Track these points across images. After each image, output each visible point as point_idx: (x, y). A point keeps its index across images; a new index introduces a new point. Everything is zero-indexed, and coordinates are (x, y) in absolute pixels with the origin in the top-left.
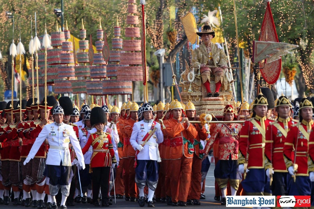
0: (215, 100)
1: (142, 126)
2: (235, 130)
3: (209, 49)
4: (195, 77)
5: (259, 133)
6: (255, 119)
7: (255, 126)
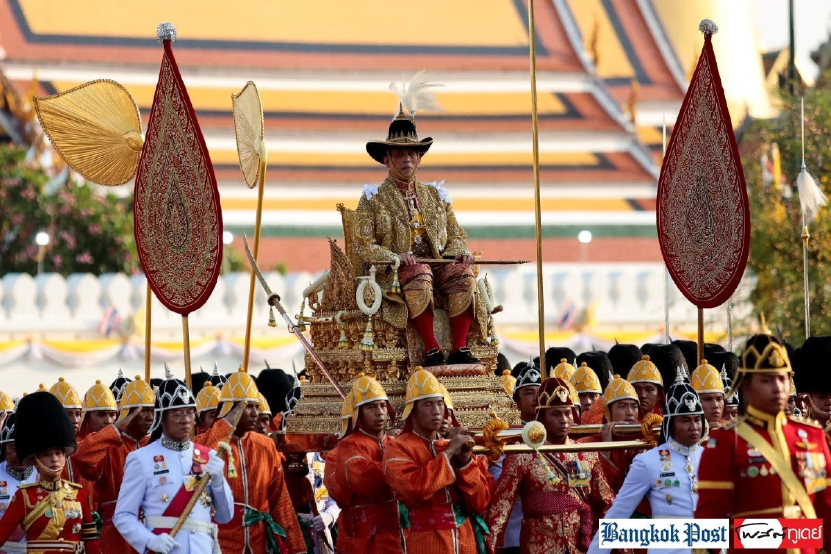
0: (464, 373)
1: (160, 463)
2: (580, 468)
3: (412, 202)
4: (383, 298)
5: (772, 472)
6: (748, 422)
7: (753, 448)
